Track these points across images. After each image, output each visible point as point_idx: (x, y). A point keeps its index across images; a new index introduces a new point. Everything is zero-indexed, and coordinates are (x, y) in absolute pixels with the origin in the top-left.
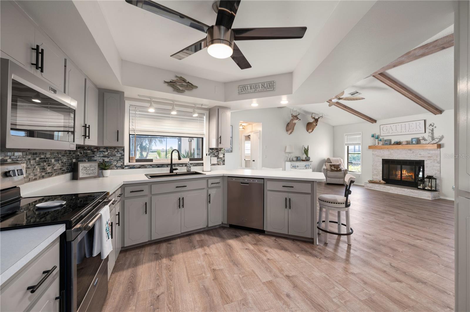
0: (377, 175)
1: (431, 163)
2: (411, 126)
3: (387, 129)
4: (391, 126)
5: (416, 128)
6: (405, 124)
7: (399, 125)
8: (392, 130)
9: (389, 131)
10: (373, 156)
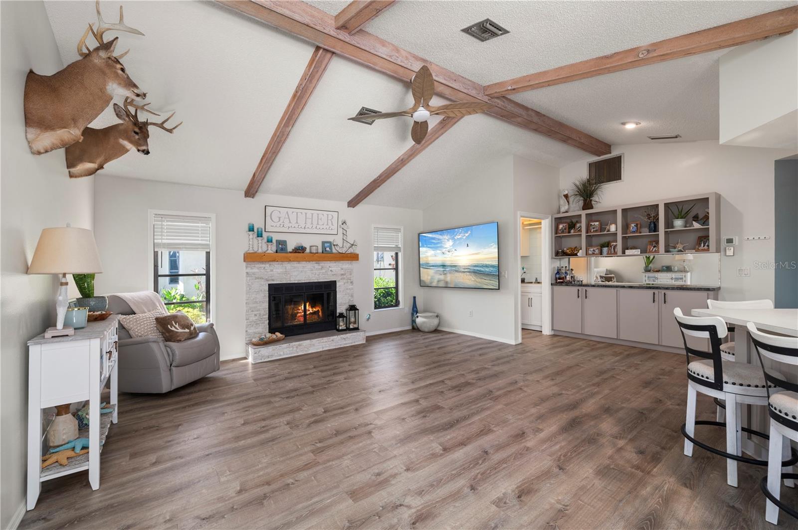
0: (258, 322)
1: (344, 284)
2: (321, 219)
3: (280, 218)
4: (287, 212)
5: (328, 225)
6: (312, 214)
7: (302, 213)
8: (290, 222)
9: (283, 222)
10: (248, 278)
